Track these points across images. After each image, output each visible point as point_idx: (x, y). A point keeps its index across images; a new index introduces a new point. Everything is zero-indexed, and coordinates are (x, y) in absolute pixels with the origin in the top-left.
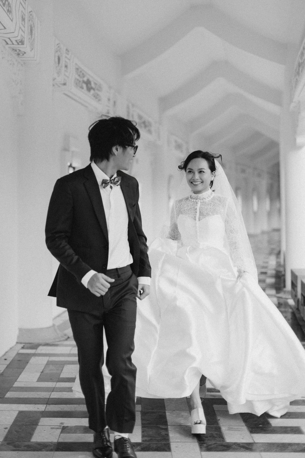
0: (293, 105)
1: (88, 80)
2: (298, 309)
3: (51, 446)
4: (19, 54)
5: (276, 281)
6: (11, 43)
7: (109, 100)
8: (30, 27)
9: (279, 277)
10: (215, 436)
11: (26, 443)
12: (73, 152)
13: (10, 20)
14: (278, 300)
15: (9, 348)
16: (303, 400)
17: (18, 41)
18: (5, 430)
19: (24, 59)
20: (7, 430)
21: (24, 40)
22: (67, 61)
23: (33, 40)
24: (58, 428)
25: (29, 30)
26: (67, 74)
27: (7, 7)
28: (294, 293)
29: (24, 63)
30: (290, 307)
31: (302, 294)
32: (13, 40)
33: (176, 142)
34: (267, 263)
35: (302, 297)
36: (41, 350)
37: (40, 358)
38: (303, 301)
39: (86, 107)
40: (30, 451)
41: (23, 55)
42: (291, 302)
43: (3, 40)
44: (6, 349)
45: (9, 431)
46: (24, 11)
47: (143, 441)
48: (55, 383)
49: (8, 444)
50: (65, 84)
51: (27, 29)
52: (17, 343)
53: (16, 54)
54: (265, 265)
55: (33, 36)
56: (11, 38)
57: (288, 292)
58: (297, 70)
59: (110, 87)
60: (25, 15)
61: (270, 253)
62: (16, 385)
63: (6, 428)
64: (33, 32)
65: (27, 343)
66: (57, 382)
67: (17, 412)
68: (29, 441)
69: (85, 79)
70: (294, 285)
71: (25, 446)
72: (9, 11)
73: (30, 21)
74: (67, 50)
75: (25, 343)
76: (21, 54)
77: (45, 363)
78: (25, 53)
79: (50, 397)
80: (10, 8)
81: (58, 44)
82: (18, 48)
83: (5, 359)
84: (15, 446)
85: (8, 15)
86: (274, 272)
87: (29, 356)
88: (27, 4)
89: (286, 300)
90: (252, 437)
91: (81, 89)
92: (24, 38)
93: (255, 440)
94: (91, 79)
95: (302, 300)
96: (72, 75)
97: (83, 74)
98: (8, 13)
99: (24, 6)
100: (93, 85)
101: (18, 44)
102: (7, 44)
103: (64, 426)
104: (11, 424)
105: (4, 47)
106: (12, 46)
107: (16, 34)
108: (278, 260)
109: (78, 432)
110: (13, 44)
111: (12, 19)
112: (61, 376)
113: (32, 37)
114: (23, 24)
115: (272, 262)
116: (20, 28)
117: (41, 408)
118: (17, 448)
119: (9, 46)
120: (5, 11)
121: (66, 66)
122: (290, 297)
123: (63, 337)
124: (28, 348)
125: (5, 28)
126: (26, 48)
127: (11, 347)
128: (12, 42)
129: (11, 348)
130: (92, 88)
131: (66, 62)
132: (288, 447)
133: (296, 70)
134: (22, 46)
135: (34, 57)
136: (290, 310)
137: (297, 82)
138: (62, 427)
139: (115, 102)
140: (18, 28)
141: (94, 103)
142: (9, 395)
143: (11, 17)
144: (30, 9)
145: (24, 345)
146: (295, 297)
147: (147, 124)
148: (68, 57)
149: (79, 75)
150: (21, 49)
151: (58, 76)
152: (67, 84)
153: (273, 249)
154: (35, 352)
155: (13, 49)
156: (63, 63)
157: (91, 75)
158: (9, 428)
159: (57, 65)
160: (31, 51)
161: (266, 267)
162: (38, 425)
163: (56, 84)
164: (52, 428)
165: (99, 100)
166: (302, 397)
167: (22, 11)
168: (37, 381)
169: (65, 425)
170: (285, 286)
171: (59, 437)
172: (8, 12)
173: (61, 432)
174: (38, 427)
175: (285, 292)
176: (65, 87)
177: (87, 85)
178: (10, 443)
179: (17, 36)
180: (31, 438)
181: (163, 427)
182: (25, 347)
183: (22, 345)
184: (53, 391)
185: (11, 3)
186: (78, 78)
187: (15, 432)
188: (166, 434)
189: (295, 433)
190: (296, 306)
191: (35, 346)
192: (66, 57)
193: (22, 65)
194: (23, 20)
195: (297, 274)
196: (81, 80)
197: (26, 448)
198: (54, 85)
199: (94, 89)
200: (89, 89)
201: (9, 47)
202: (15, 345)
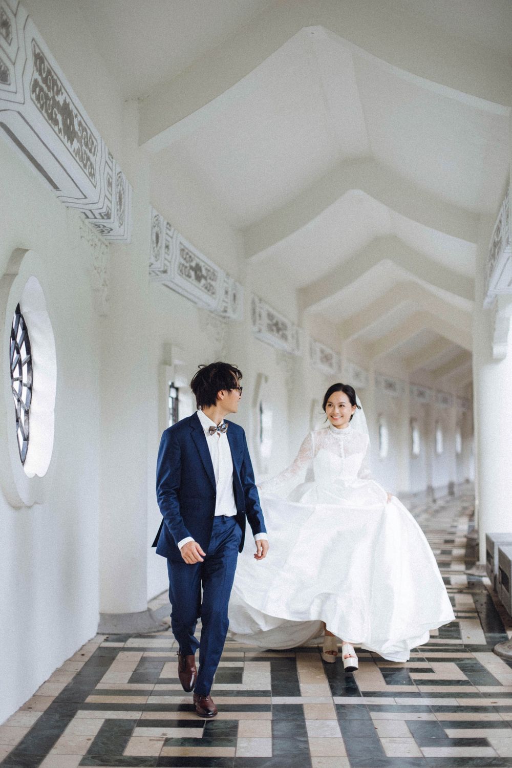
0: (487, 300)
1: (197, 265)
2: (495, 590)
3: (151, 761)
4: (104, 231)
5: (466, 551)
6: (93, 217)
7: (227, 292)
8: (118, 195)
9: (471, 546)
10: (372, 749)
11: (118, 757)
12: (176, 366)
13: (93, 186)
14: (468, 578)
15: (87, 641)
16: (494, 706)
17: (103, 214)
18: (87, 741)
19: (109, 237)
20: (90, 742)
21: (111, 213)
22: (169, 239)
23: (123, 212)
24: (160, 740)
25: (118, 198)
26: (169, 258)
27: (89, 169)
28: (490, 567)
29: (110, 243)
30: (485, 587)
31: (500, 568)
32: (96, 213)
33: (322, 351)
34: (455, 527)
35: (499, 572)
36: (132, 643)
37: (131, 653)
38: (500, 578)
39: (195, 303)
40: (123, 766)
41: (109, 232)
42: (487, 581)
43: (82, 212)
44: (83, 643)
45: (93, 743)
46: (110, 172)
47: (273, 756)
48: (153, 685)
49: (93, 758)
50: (165, 272)
51: (114, 199)
52: (98, 634)
53: (99, 231)
54: (453, 530)
55: (122, 207)
56: (92, 211)
57: (483, 566)
58: (492, 252)
59: (228, 275)
60: (112, 178)
61: (461, 514)
62: (99, 686)
63: (89, 740)
64: (123, 200)
65: (112, 634)
66: (155, 684)
67: (103, 720)
68: (121, 755)
69: (193, 264)
70: (489, 556)
71: (116, 761)
72: (92, 175)
73: (118, 186)
74: (168, 223)
75: (109, 634)
76: (106, 232)
77: (139, 659)
78: (112, 230)
79: (147, 701)
80: (92, 170)
81: (156, 216)
82: (102, 224)
83: (83, 655)
84: (102, 760)
85: (90, 180)
86: (465, 540)
87: (116, 651)
88: (114, 163)
89: (480, 578)
90: (421, 751)
91: (187, 278)
92: (111, 210)
93: (424, 754)
94: (202, 264)
95: (499, 576)
96: (176, 259)
97: (190, 257)
98: (90, 178)
99: (111, 165)
100: (204, 272)
101: (103, 218)
102: (88, 217)
103: (167, 738)
104: (96, 735)
105: (83, 222)
106: (95, 220)
107: (100, 205)
108: (472, 524)
109: (186, 745)
110: (96, 218)
111: (95, 185)
112: (161, 676)
113: (120, 208)
114: (110, 190)
115: (463, 526)
116: (105, 196)
117: (136, 715)
118: (104, 762)
119: (89, 220)
120: (86, 175)
121: (167, 247)
122: (485, 574)
123: (162, 626)
124: (113, 641)
125: (86, 197)
126: (113, 223)
127: (89, 639)
128: (94, 215)
129: (89, 641)
130: (203, 276)
131: (166, 240)
132: (468, 762)
133: (491, 250)
134: (108, 221)
135: (123, 236)
136: (485, 592)
137: (492, 269)
138: (164, 739)
139: (235, 296)
140: (103, 196)
141: (205, 297)
142: (90, 699)
143: (93, 182)
144: (119, 170)
145: (107, 636)
146: (490, 572)
147: (280, 326)
148: (170, 233)
149: (185, 259)
150: (105, 225)
151: (157, 261)
152: (169, 272)
153: (464, 508)
154: (124, 645)
155: (96, 225)
156: (163, 242)
157: (202, 259)
158: (93, 740)
159: (155, 245)
160: (120, 227)
161: (453, 533)
162: (132, 736)
163: (153, 271)
164: (151, 740)
165: (213, 293)
166: (492, 703)
167: (108, 173)
168: (128, 683)
169: (169, 736)
170: (478, 560)
171: (161, 751)
172: (90, 175)
173: (164, 745)
174: (132, 738)
175: (478, 568)
176: (164, 275)
177: (196, 273)
178: (95, 757)
179: (101, 207)
180: (123, 751)
181: (302, 739)
182: (109, 639)
183: (105, 637)
184: (150, 695)
185: (94, 163)
186: (183, 262)
187: (102, 745)
188: (305, 748)
189: (479, 746)
190: (493, 586)
191: (123, 638)
192: (167, 234)
193: (106, 246)
194: (110, 184)
195: (494, 540)
196: (188, 265)
197: (117, 763)
198: (150, 274)
199: (205, 278)
200: (199, 278)
201: (90, 222)
202: (95, 637)
